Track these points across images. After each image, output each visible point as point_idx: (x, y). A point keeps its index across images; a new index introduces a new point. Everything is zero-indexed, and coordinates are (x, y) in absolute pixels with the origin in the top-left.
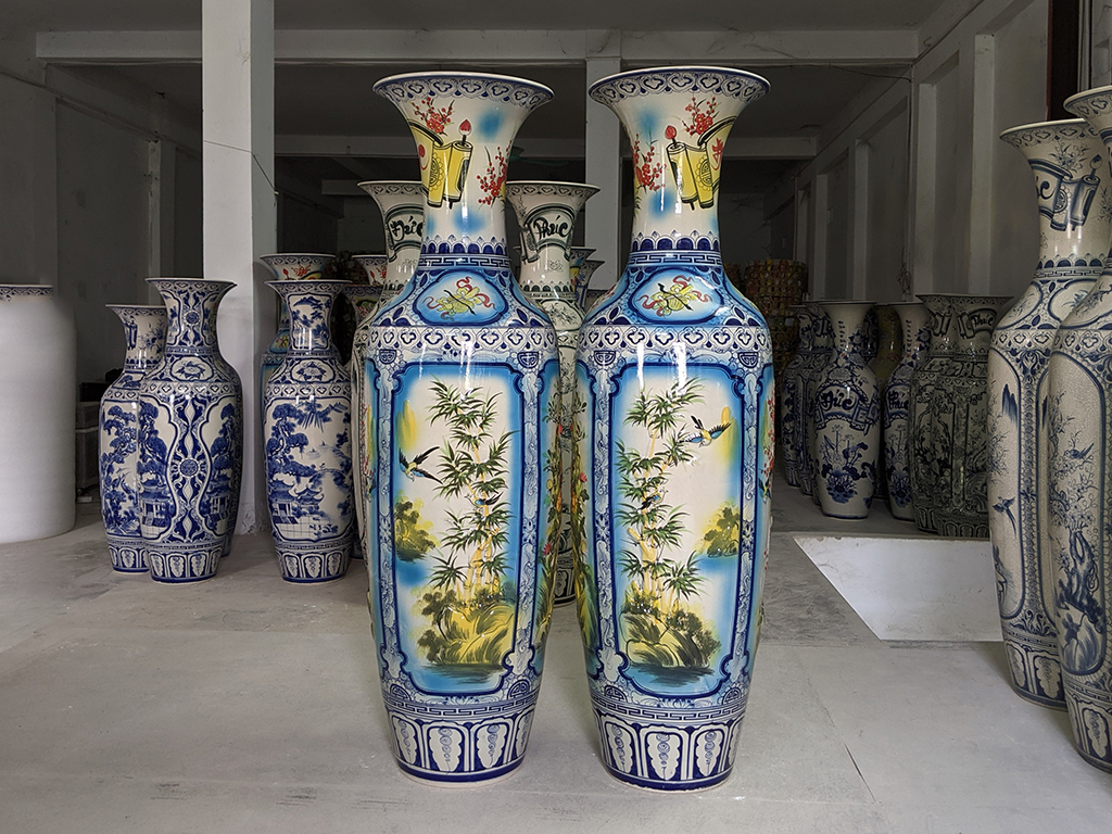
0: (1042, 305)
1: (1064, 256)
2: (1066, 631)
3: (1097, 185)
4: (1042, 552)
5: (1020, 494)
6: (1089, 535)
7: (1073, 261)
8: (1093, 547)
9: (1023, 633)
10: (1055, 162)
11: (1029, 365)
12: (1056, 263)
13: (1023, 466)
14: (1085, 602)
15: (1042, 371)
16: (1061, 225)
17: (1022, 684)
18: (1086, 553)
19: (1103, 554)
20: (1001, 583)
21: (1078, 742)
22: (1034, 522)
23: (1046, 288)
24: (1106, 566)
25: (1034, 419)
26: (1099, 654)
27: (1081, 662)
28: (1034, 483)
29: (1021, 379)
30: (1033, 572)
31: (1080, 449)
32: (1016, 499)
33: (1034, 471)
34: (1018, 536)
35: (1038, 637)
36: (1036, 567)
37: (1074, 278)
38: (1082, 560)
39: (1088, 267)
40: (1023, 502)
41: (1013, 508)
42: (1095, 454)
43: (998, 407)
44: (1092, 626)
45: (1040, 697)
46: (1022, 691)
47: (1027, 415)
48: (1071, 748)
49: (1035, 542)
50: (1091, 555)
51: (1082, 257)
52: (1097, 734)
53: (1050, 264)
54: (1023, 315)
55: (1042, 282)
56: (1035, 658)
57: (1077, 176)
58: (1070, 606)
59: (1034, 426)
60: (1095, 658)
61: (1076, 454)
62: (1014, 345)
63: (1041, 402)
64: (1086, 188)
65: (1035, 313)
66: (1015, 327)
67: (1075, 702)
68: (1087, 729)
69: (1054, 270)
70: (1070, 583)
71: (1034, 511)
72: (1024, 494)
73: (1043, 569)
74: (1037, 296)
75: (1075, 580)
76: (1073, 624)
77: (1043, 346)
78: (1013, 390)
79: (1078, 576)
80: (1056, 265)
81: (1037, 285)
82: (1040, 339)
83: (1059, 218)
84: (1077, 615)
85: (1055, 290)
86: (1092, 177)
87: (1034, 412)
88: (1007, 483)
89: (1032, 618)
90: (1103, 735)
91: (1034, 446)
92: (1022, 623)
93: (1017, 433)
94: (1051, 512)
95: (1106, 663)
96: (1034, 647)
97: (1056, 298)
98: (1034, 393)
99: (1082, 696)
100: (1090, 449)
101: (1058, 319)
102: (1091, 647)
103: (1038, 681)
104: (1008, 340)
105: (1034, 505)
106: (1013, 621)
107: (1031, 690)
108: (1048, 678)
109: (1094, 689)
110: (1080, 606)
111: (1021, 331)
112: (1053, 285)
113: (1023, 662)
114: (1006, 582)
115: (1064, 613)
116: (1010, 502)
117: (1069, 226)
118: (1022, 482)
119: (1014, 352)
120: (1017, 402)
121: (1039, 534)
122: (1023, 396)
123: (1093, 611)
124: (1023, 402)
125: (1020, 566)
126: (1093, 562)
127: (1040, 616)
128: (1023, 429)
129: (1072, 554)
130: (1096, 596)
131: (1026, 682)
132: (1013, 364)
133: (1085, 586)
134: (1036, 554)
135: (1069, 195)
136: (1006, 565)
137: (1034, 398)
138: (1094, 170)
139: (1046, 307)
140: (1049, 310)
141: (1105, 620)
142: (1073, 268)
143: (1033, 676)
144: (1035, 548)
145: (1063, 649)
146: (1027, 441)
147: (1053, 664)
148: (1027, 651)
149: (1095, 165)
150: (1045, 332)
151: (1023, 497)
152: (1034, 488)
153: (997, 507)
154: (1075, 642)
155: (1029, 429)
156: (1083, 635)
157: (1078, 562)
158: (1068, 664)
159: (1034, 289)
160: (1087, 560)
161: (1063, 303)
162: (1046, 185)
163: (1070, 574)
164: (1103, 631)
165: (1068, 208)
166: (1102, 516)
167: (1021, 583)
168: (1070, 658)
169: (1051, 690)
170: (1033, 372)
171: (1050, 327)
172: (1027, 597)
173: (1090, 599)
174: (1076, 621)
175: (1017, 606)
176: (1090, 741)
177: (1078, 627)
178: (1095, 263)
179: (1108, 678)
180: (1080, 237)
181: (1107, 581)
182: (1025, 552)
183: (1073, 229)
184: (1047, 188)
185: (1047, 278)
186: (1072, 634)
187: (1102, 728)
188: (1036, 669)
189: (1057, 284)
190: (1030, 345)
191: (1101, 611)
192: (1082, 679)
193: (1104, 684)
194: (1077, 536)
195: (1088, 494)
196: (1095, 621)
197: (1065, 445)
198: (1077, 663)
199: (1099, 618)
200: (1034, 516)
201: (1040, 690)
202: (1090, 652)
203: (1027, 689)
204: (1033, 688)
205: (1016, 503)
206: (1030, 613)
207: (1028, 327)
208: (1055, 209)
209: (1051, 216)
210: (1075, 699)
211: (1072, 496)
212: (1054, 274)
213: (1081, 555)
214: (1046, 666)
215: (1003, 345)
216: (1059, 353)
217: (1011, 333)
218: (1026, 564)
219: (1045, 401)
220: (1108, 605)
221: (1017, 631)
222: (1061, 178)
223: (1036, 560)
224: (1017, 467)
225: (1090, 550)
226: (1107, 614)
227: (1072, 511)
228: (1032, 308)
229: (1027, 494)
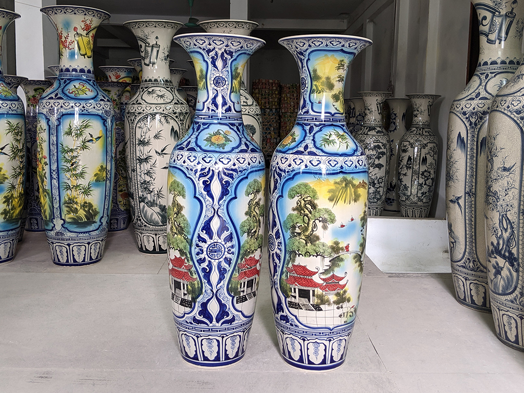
0: (481, 87)
1: (494, 59)
2: (494, 270)
3: (514, 17)
4: (477, 225)
5: (465, 193)
6: (512, 216)
7: (499, 61)
8: (513, 223)
9: (464, 270)
10: (491, 4)
11: (473, 120)
12: (489, 63)
13: (468, 177)
14: (507, 254)
15: (481, 124)
16: (493, 41)
17: (462, 297)
18: (509, 226)
19: (519, 227)
20: (453, 243)
21: (498, 332)
22: (473, 209)
23: (483, 77)
24: (521, 234)
25: (475, 151)
26: (514, 284)
27: (503, 288)
28: (474, 187)
29: (468, 128)
30: (471, 237)
31: (507, 166)
32: (463, 196)
33: (474, 180)
34: (463, 217)
35: (473, 272)
36: (473, 234)
37: (500, 71)
38: (506, 230)
39: (507, 65)
40: (467, 198)
41: (461, 202)
42: (517, 169)
43: (454, 144)
44: (511, 268)
45: (472, 305)
46: (462, 301)
47: (471, 149)
48: (493, 335)
49: (473, 219)
50: (512, 228)
51: (503, 58)
52: (511, 329)
53: (486, 63)
54: (470, 92)
55: (481, 74)
56: (470, 284)
57: (503, 12)
58: (498, 257)
59: (475, 155)
60: (511, 286)
61: (505, 169)
62: (465, 109)
63: (480, 141)
64: (508, 19)
65: (477, 91)
66: (466, 99)
67: (498, 310)
68: (504, 325)
69: (488, 66)
70: (498, 244)
71: (473, 203)
72: (468, 193)
73: (477, 235)
74: (478, 82)
75: (501, 242)
76: (499, 267)
77: (482, 109)
78: (464, 135)
79: (503, 239)
80: (489, 64)
81: (477, 75)
82: (480, 105)
83: (493, 37)
84: (501, 262)
85: (489, 78)
86: (511, 12)
87: (475, 147)
88: (459, 188)
89: (470, 262)
90: (514, 329)
91: (474, 166)
92: (464, 265)
93: (465, 159)
94: (487, 202)
95: (518, 289)
96: (470, 278)
97: (489, 83)
98: (476, 136)
99: (502, 307)
100: (514, 166)
101: (491, 94)
102: (509, 281)
103: (472, 296)
104: (461, 107)
105: (473, 199)
106: (458, 263)
107: (467, 301)
108: (478, 294)
109: (510, 303)
110: (504, 257)
111: (469, 101)
112: (487, 75)
113: (464, 286)
114: (455, 242)
115: (493, 261)
116: (459, 198)
117: (498, 41)
118: (467, 187)
119: (464, 114)
120: (465, 142)
121: (475, 216)
122: (469, 138)
123: (511, 259)
124: (469, 142)
125: (464, 234)
126: (513, 231)
127: (474, 261)
128: (468, 157)
129: (500, 227)
130: (514, 251)
131: (465, 297)
132: (464, 120)
133: (507, 245)
134: (473, 227)
135: (498, 23)
136: (455, 233)
137: (475, 139)
138: (513, 9)
139: (484, 88)
140: (485, 89)
141: (519, 265)
142: (499, 65)
143: (469, 294)
144: (473, 223)
145: (492, 281)
146: (471, 164)
147: (481, 287)
148: (466, 280)
149: (514, 6)
150: (483, 101)
151: (467, 195)
152: (473, 190)
153: (451, 201)
154: (500, 277)
155: (472, 157)
156: (505, 273)
157: (504, 231)
158: (495, 289)
159: (475, 78)
160: (509, 230)
161: (492, 86)
162: (485, 18)
163: (498, 238)
164: (517, 271)
165: (497, 31)
166: (520, 205)
167: (464, 243)
168: (496, 285)
169: (479, 301)
170: (476, 124)
171: (486, 98)
172: (467, 250)
173: (511, 253)
174: (501, 265)
175: (461, 256)
176: (506, 332)
177: (502, 269)
178: (511, 62)
179: (519, 297)
180: (503, 47)
181: (521, 242)
182: (467, 226)
183: (500, 43)
184: (485, 20)
185: (484, 72)
186: (498, 271)
187: (514, 325)
188: (471, 290)
189: (490, 75)
190: (474, 109)
191: (516, 260)
192: (503, 298)
193: (516, 300)
194: (504, 217)
195: (511, 192)
196: (512, 265)
197: (498, 163)
198: (501, 289)
199: (515, 263)
200: (473, 206)
201: (473, 301)
202: (509, 282)
203: (465, 299)
204: (468, 300)
205: (463, 199)
206: (468, 259)
207: (473, 99)
208: (489, 32)
209: (487, 36)
210: (498, 309)
211: (501, 194)
212: (487, 69)
213: (506, 227)
214: (477, 288)
215: (458, 110)
216: (496, 110)
217: (463, 103)
218: (468, 232)
219: (482, 141)
220: (521, 256)
221: (461, 269)
222: (494, 13)
223: (473, 230)
224: (464, 178)
225: (511, 225)
226: (520, 261)
227: (501, 202)
228: (475, 88)
229: (471, 193)
